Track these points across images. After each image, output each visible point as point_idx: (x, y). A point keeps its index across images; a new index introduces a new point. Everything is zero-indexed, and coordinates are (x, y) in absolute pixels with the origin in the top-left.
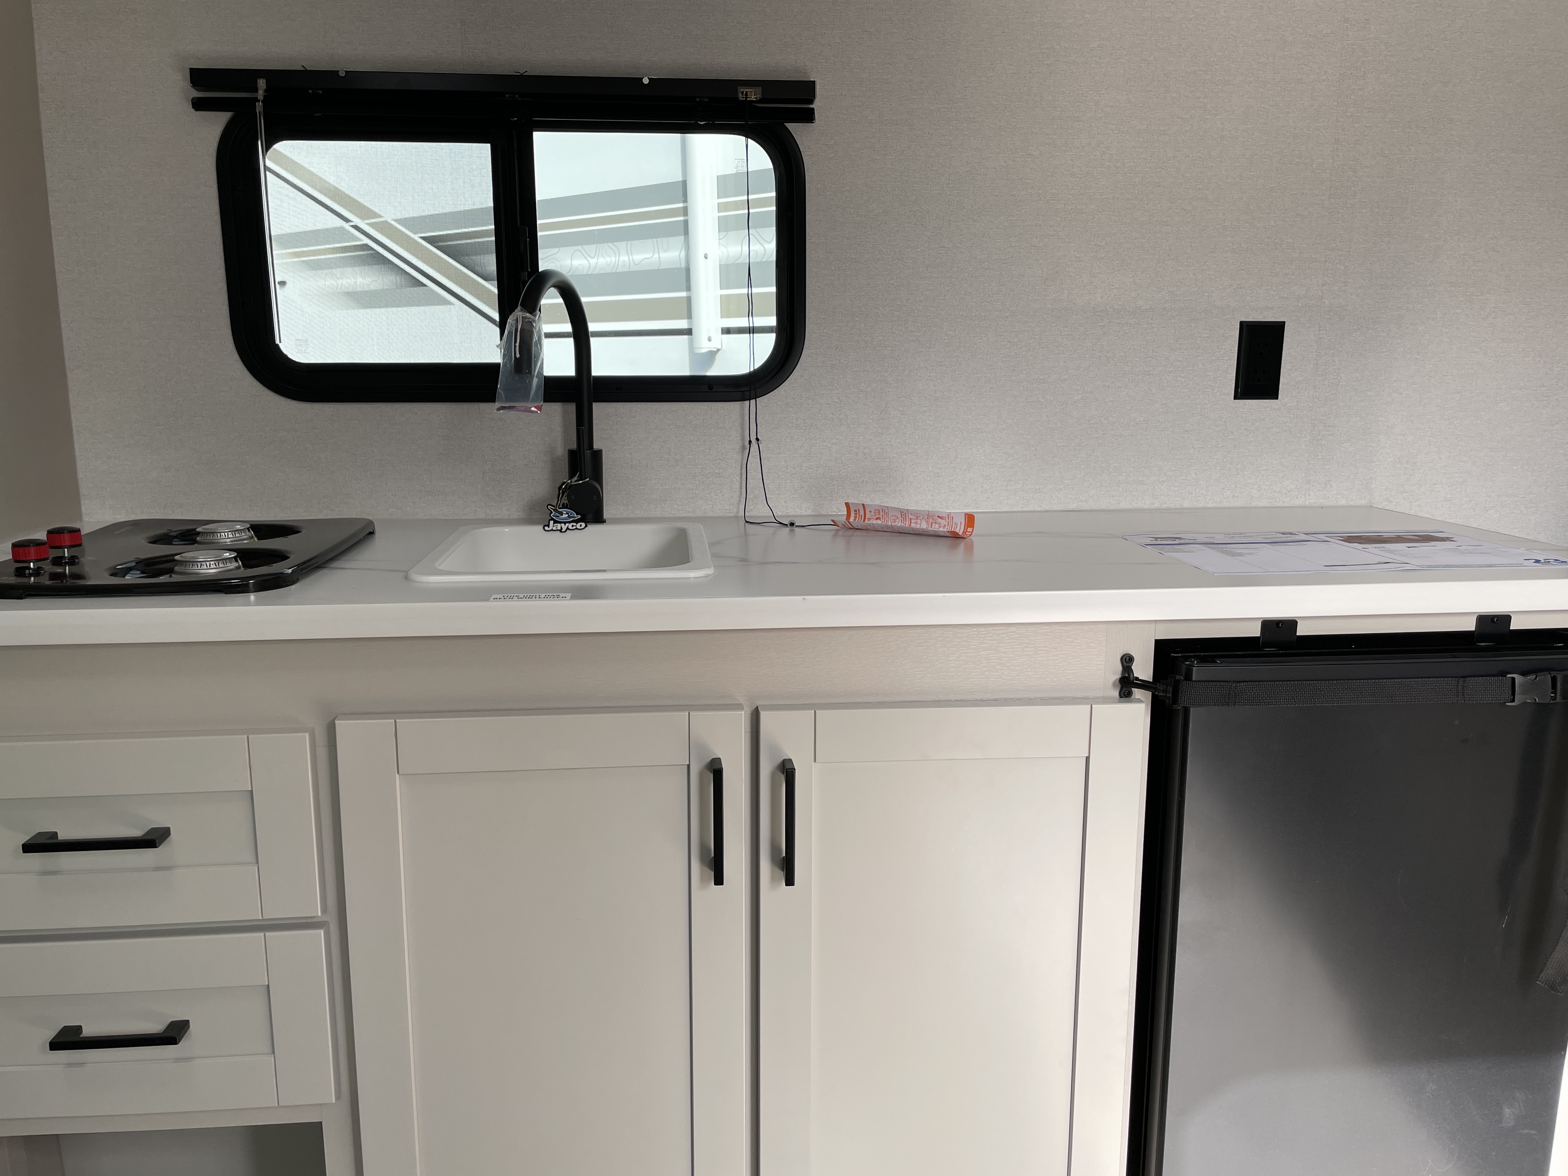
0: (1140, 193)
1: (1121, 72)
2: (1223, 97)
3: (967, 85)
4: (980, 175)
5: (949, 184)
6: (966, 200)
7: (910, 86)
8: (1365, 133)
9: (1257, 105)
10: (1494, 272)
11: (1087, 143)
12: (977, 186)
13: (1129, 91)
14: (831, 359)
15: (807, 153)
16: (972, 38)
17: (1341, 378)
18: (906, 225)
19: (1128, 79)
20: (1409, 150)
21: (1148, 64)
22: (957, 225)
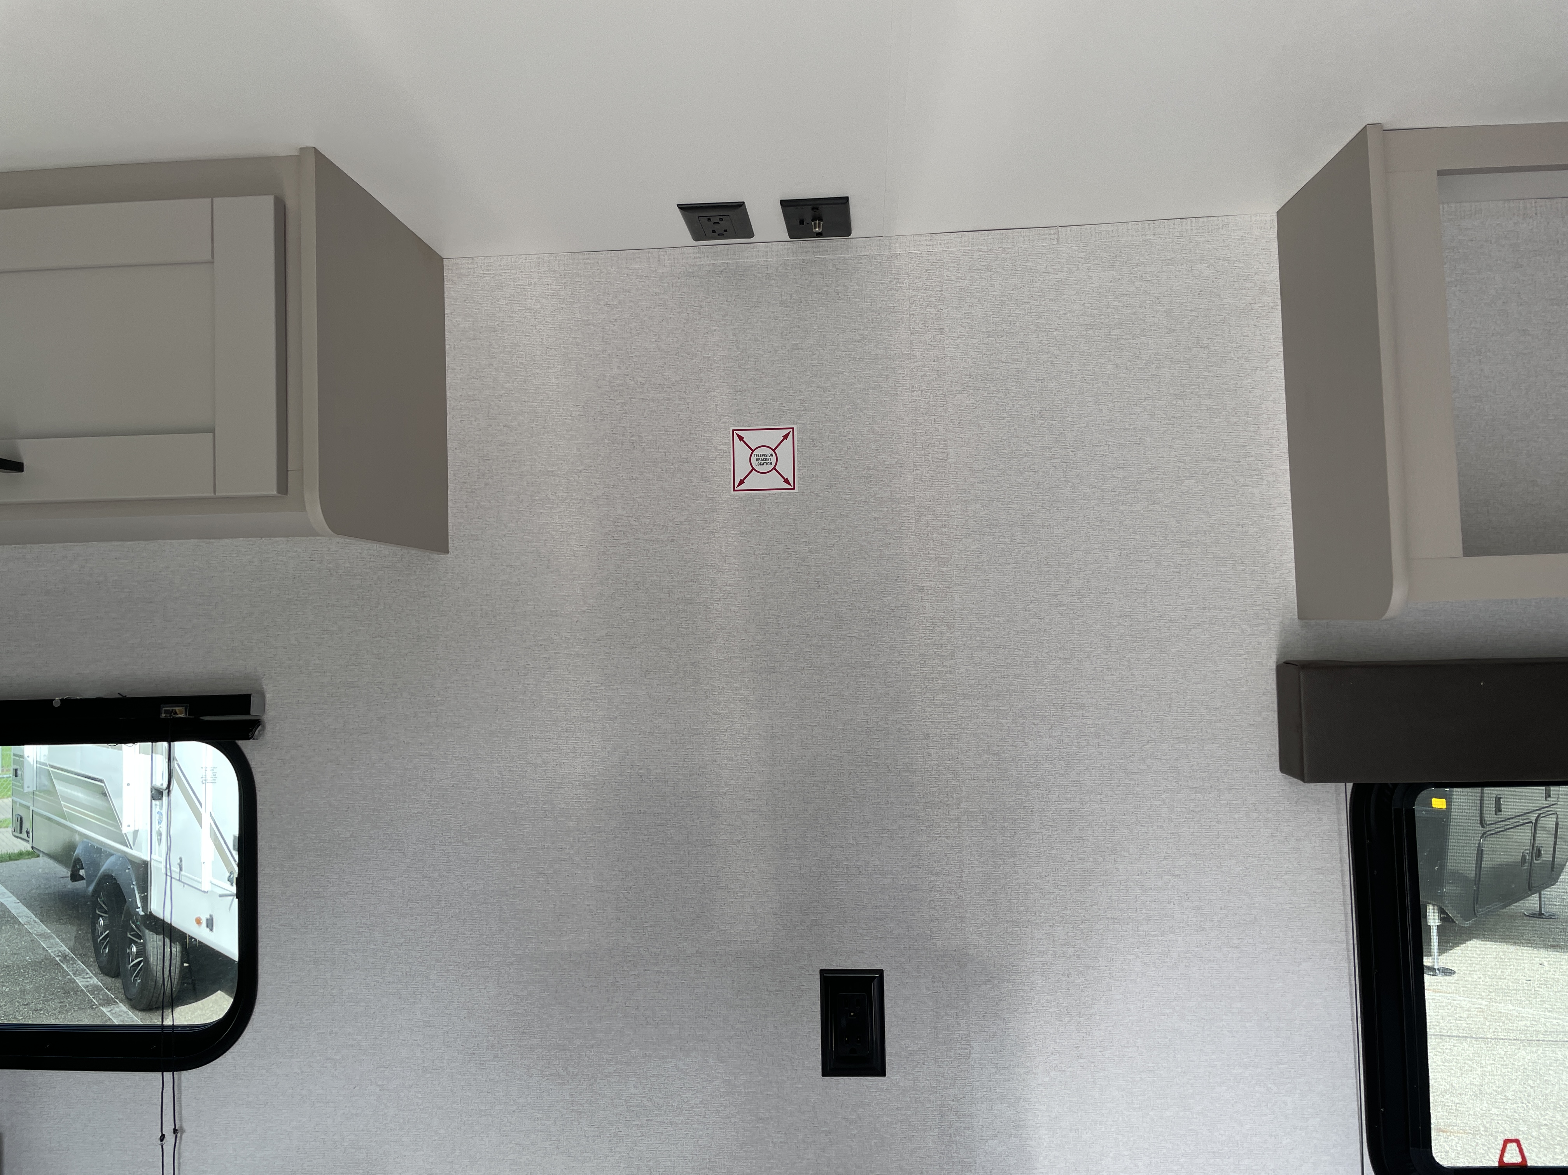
0: (673, 806)
1: (637, 662)
2: (769, 687)
3: (448, 685)
4: (469, 788)
5: (431, 801)
6: (453, 819)
7: (380, 688)
8: (963, 725)
9: (814, 695)
10: (1175, 902)
11: (600, 747)
12: (466, 802)
13: (649, 685)
14: (289, 1018)
15: (259, 770)
16: (452, 632)
17: (972, 1047)
18: (379, 851)
19: (647, 671)
20: (1026, 745)
21: (670, 652)
22: (443, 850)
